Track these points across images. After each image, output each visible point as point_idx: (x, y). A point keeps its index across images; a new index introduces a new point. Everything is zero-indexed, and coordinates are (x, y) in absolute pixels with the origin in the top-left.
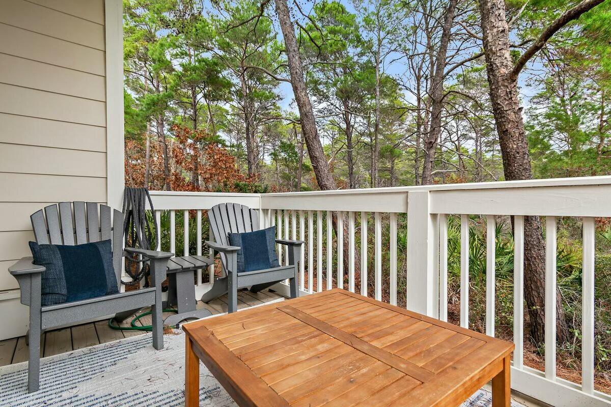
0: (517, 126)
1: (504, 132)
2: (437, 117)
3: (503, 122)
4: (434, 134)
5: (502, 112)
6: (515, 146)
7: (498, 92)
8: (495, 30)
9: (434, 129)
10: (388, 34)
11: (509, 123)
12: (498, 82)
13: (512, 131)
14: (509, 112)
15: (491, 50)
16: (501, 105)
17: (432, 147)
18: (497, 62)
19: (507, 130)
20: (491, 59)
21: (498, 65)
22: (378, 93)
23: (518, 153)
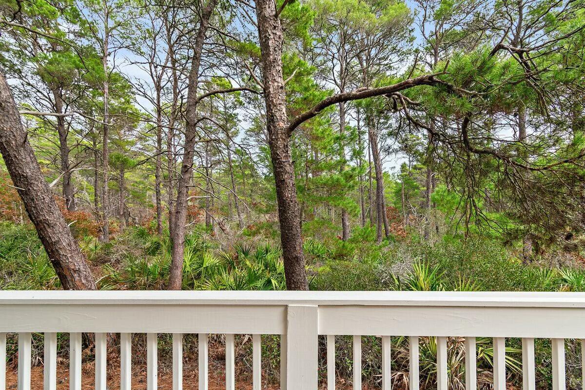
0: (291, 177)
1: (282, 181)
2: (191, 140)
3: (281, 172)
4: (188, 158)
5: (281, 163)
6: (290, 196)
7: (277, 143)
8: (276, 84)
9: (189, 153)
10: (119, 25)
11: (286, 174)
12: (278, 134)
13: (288, 181)
14: (286, 164)
15: (272, 101)
16: (279, 156)
17: (187, 171)
18: (277, 114)
19: (284, 180)
20: (272, 110)
21: (278, 118)
22: (107, 91)
23: (292, 201)
